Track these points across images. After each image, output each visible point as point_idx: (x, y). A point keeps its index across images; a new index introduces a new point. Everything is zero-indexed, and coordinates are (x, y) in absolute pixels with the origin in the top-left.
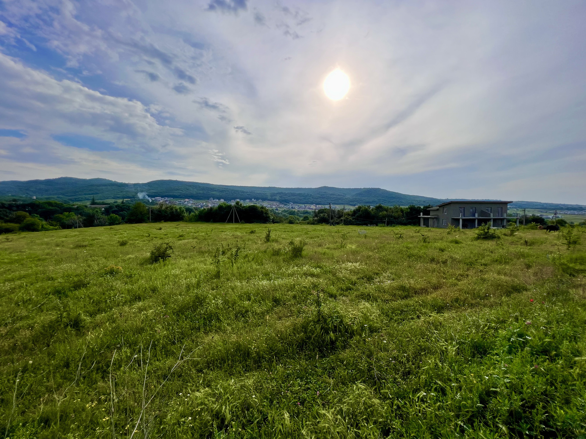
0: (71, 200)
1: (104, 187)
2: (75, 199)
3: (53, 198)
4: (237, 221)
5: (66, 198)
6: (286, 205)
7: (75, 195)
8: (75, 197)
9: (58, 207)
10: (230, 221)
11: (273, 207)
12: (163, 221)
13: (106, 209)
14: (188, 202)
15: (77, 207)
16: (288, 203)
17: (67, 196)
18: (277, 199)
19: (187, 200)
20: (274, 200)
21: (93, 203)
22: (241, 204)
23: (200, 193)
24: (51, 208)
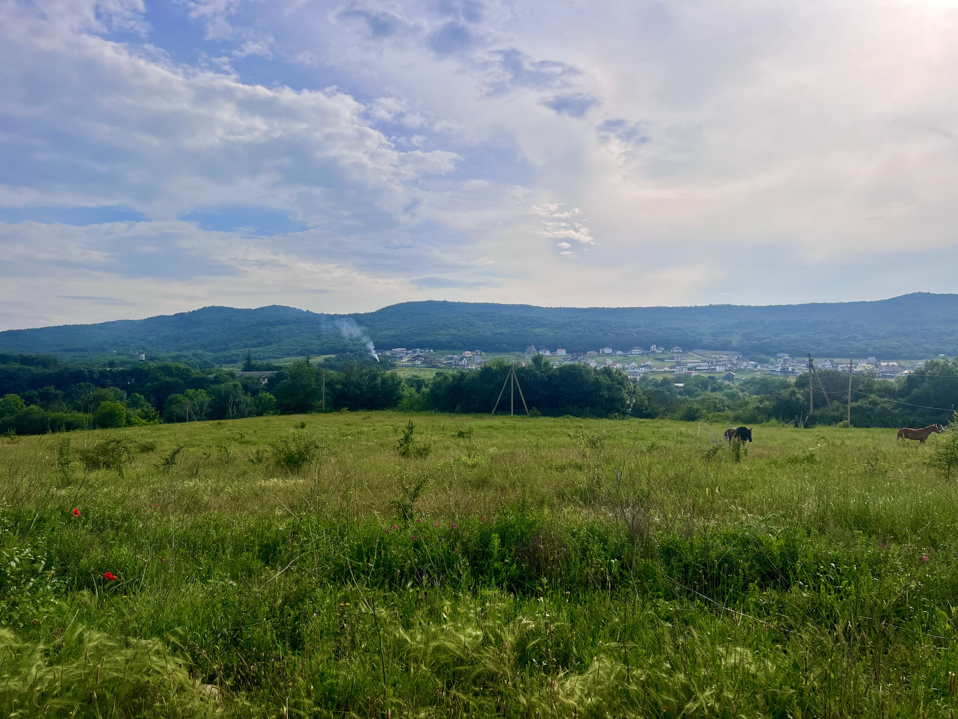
0: (216, 360)
1: (283, 328)
2: (225, 357)
3: (185, 357)
4: (519, 411)
5: (209, 356)
6: (762, 362)
7: (225, 349)
8: (225, 353)
9: (182, 378)
10: (503, 409)
11: (718, 369)
12: (345, 409)
13: (271, 380)
14: (469, 359)
15: (216, 377)
16: (774, 355)
17: (211, 351)
18: (734, 343)
19: (468, 354)
20: (725, 347)
21: (248, 367)
22: (547, 363)
23: (502, 334)
24: (168, 379)
